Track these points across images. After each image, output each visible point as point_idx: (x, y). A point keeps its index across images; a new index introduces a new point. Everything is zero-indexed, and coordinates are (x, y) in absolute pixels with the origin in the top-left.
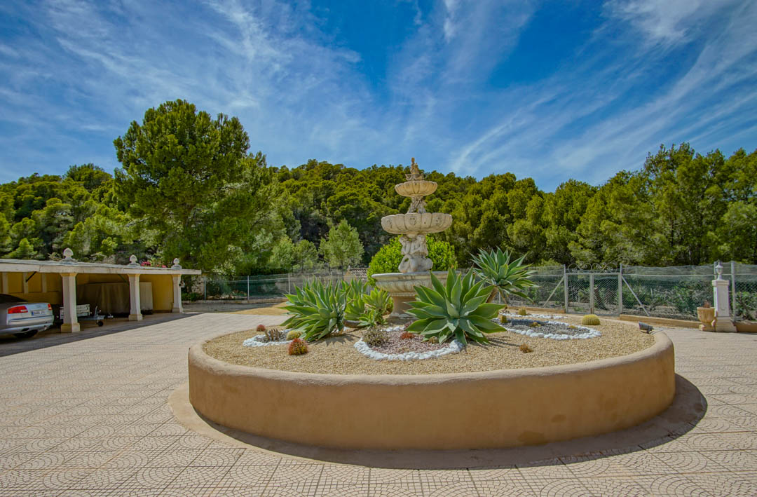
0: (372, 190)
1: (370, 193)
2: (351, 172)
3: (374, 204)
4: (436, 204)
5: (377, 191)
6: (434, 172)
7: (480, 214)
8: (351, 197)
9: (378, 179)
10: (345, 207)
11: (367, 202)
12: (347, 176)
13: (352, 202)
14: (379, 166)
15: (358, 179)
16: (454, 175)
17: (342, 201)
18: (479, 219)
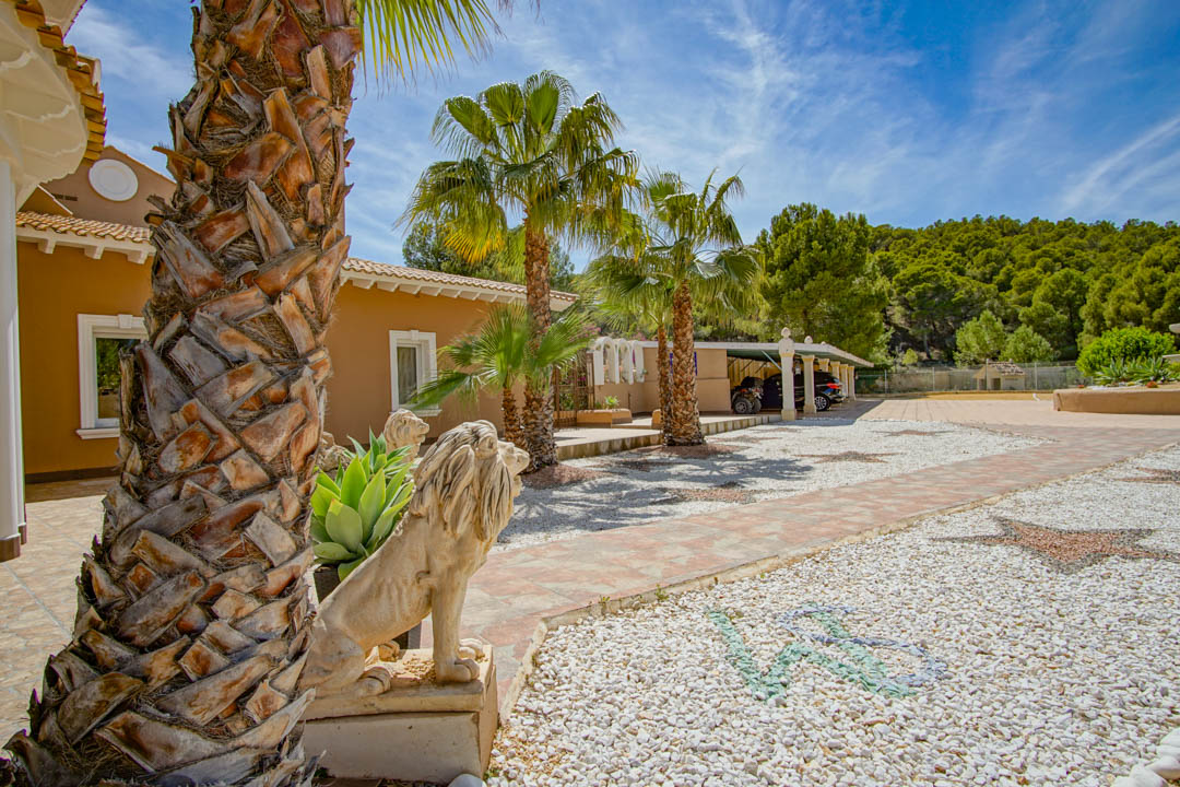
0: (950, 259)
1: (948, 264)
2: (907, 235)
3: (959, 280)
4: (1066, 276)
5: (959, 261)
6: (1035, 220)
7: (1163, 292)
8: (928, 273)
9: (957, 243)
10: (921, 286)
11: (951, 278)
12: (904, 242)
13: (927, 279)
14: (944, 221)
15: (921, 246)
16: (1073, 221)
17: (915, 279)
18: (1162, 299)
